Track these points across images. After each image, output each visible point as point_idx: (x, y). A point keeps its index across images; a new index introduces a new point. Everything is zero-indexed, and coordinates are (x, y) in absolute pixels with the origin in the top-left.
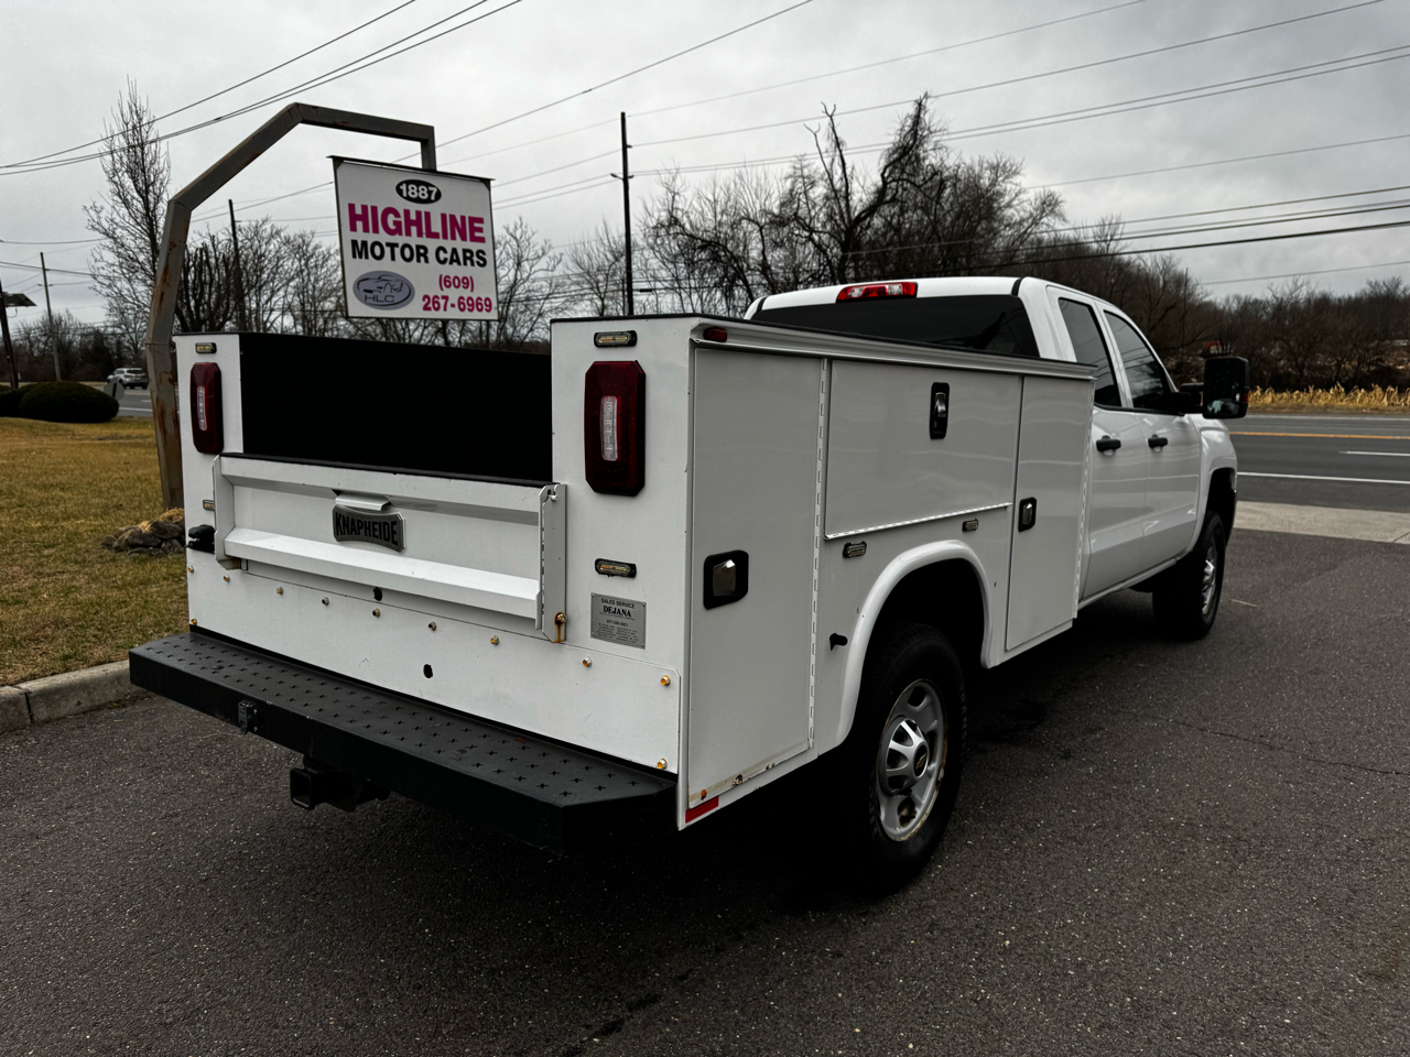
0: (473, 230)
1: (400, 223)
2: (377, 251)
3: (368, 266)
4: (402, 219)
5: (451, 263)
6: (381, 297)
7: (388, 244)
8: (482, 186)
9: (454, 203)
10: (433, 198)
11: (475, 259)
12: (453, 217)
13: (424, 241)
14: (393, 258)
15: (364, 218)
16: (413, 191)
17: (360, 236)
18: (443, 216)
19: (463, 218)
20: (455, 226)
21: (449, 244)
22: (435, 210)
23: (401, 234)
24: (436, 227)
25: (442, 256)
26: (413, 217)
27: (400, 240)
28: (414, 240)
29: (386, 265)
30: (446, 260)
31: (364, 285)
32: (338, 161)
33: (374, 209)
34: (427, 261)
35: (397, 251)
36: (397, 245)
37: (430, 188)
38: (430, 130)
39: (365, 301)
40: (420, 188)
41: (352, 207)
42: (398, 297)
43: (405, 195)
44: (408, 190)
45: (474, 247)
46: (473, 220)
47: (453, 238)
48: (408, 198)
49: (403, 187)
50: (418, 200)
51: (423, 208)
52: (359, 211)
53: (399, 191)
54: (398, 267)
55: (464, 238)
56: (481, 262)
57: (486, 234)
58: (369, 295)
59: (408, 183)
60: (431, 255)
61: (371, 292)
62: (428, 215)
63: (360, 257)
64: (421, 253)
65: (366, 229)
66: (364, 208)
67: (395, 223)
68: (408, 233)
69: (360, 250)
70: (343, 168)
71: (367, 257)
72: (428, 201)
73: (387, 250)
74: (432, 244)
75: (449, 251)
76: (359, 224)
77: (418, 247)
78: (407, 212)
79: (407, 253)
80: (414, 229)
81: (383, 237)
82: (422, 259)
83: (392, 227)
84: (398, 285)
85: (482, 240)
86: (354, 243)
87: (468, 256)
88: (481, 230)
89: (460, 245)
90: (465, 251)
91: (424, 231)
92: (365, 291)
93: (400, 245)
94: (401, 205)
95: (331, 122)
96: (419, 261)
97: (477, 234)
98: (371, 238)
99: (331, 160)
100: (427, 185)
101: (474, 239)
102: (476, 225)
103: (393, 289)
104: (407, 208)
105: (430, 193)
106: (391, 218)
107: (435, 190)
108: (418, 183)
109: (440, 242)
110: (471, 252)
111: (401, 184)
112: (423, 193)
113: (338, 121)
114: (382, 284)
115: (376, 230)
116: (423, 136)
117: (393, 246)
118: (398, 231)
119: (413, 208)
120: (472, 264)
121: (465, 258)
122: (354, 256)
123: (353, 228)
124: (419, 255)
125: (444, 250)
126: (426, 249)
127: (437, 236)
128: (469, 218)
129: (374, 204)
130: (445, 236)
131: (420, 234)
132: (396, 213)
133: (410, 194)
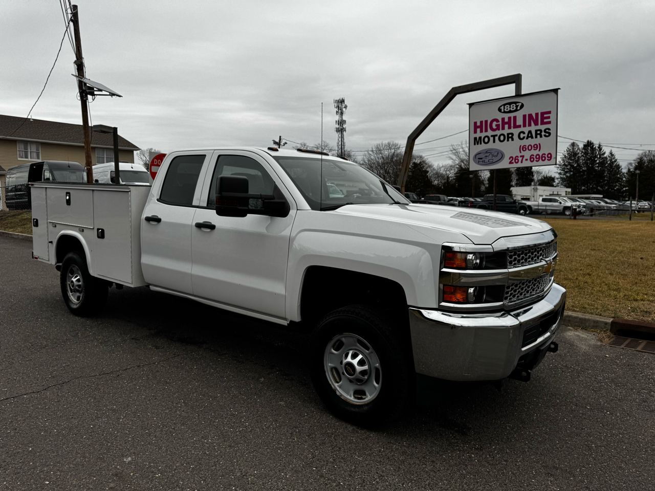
0: (543, 118)
1: (499, 125)
2: (486, 140)
3: (483, 147)
4: (500, 123)
5: (527, 138)
6: (486, 160)
7: (492, 136)
8: (553, 94)
9: (532, 107)
10: (519, 108)
11: (543, 133)
12: (530, 116)
13: (512, 130)
14: (494, 142)
15: (481, 127)
16: (507, 108)
17: (478, 135)
18: (524, 116)
19: (537, 114)
20: (530, 119)
21: (526, 130)
22: (519, 115)
23: (499, 130)
24: (520, 122)
25: (522, 135)
26: (506, 120)
27: (498, 133)
28: (506, 131)
29: (491, 145)
30: (524, 137)
31: (478, 157)
32: (471, 105)
33: (486, 122)
34: (513, 140)
37: (517, 104)
38: (520, 76)
39: (478, 163)
40: (511, 106)
41: (475, 123)
42: (495, 159)
43: (503, 111)
44: (504, 108)
45: (543, 127)
46: (543, 114)
47: (530, 125)
48: (505, 112)
49: (502, 108)
50: (510, 112)
51: (512, 115)
52: (478, 124)
53: (500, 110)
54: (498, 145)
55: (536, 124)
56: (547, 135)
57: (552, 119)
58: (480, 160)
59: (504, 105)
60: (516, 137)
61: (481, 159)
62: (515, 118)
63: (478, 144)
64: (510, 137)
65: (481, 131)
66: (481, 122)
67: (496, 125)
68: (503, 128)
69: (477, 141)
70: (473, 107)
71: (481, 144)
72: (516, 110)
73: (492, 139)
74: (516, 132)
75: (527, 133)
76: (478, 130)
77: (508, 134)
78: (503, 119)
79: (502, 138)
80: (506, 126)
81: (490, 133)
82: (510, 139)
83: (494, 127)
84: (496, 154)
85: (549, 123)
86: (475, 139)
87: (538, 133)
88: (549, 118)
89: (533, 128)
90: (536, 131)
91: (512, 125)
92: (479, 159)
93: (498, 135)
94: (500, 116)
95: (466, 90)
96: (508, 140)
97: (545, 120)
98: (483, 135)
99: (468, 106)
100: (515, 103)
101: (543, 123)
102: (545, 116)
103: (493, 156)
104: (503, 117)
105: (517, 106)
106: (495, 123)
107: (520, 104)
108: (510, 104)
109: (522, 129)
110: (541, 131)
111: (501, 106)
112: (513, 107)
113: (469, 89)
114: (488, 154)
115: (486, 131)
116: (516, 79)
117: (494, 136)
118: (498, 128)
119: (506, 116)
120: (541, 137)
121: (536, 134)
122: (475, 144)
123: (475, 132)
124: (508, 138)
125: (524, 133)
126: (512, 134)
127: (519, 126)
128: (541, 113)
129: (486, 119)
130: (525, 126)
131: (510, 128)
132: (497, 121)
133: (506, 110)
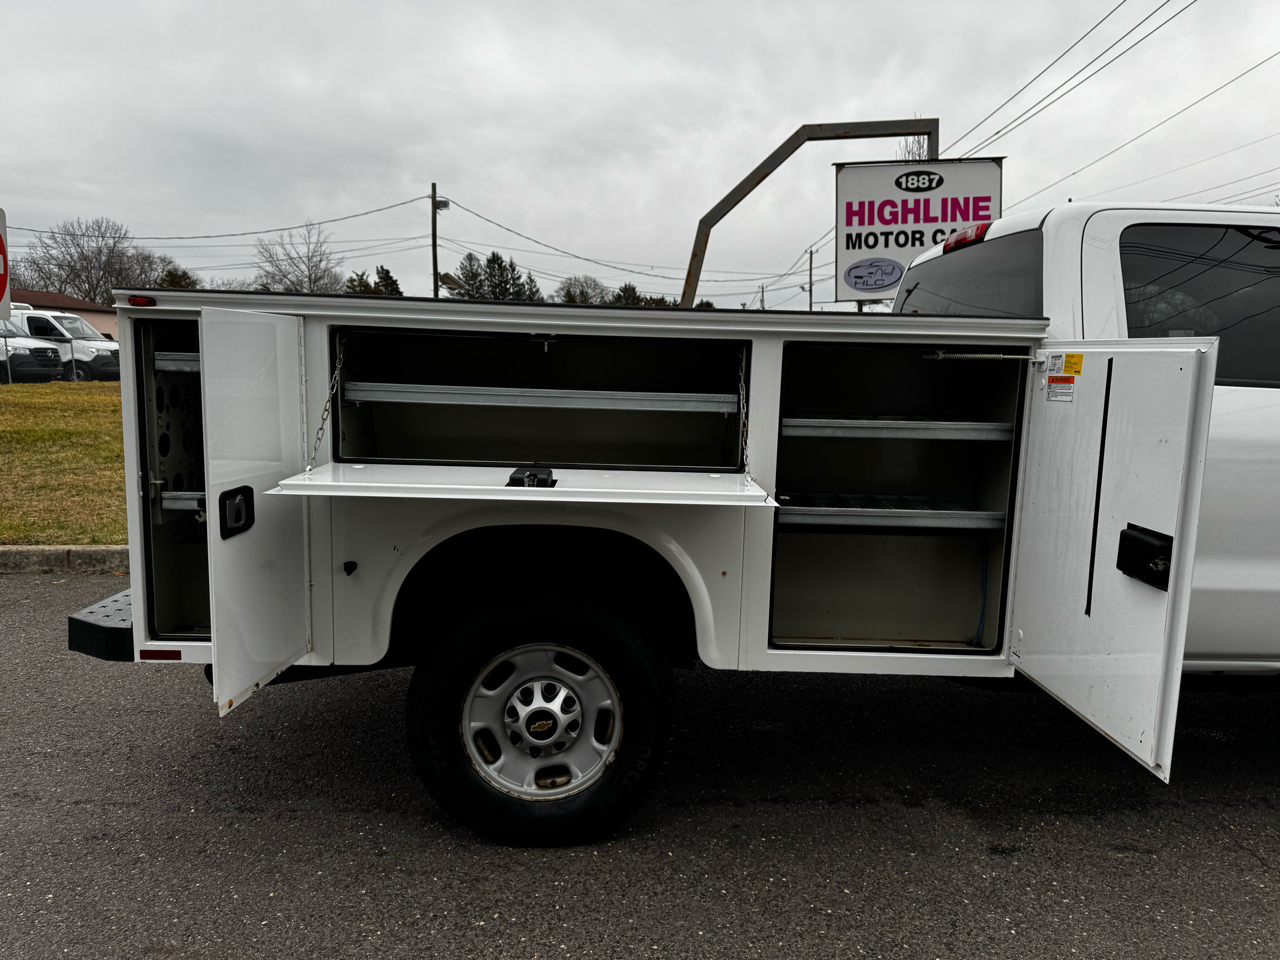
0: (977, 209)
1: (897, 212)
2: (871, 240)
3: (863, 254)
4: (899, 209)
6: (871, 281)
7: (882, 234)
8: (994, 165)
9: (958, 186)
10: (934, 185)
12: (955, 201)
13: (922, 226)
14: (887, 245)
15: (860, 213)
16: (913, 182)
17: (855, 229)
18: (944, 201)
19: (966, 200)
20: (955, 208)
21: (948, 226)
22: (935, 197)
23: (896, 222)
24: (936, 210)
25: (940, 237)
26: (911, 205)
27: (895, 228)
28: (910, 227)
29: (880, 252)
31: (855, 273)
32: (840, 167)
33: (871, 204)
34: (922, 244)
35: (892, 239)
36: (892, 233)
37: (932, 177)
38: (935, 122)
39: (855, 286)
40: (921, 178)
41: (849, 205)
42: (888, 280)
43: (904, 186)
44: (907, 181)
46: (977, 200)
47: (954, 219)
48: (908, 189)
49: (903, 180)
50: (918, 189)
51: (922, 196)
52: (856, 207)
53: (898, 184)
54: (893, 253)
55: (965, 218)
58: (859, 280)
59: (908, 175)
60: (928, 239)
61: (861, 277)
62: (927, 202)
63: (854, 247)
64: (917, 238)
65: (861, 223)
66: (862, 204)
67: (891, 213)
68: (905, 221)
69: (853, 242)
70: (844, 171)
71: (860, 247)
72: (930, 188)
73: (882, 239)
74: (928, 229)
75: (948, 233)
76: (856, 219)
77: (914, 233)
78: (905, 203)
79: (902, 239)
80: (911, 217)
81: (878, 227)
82: (917, 243)
83: (887, 216)
84: (889, 269)
85: (988, 218)
86: (849, 236)
88: (987, 208)
89: (960, 225)
91: (922, 216)
92: (856, 277)
93: (895, 233)
94: (898, 196)
95: (834, 135)
96: (913, 245)
97: (981, 213)
98: (865, 230)
99: (834, 167)
100: (929, 174)
101: (978, 218)
102: (981, 204)
103: (884, 273)
104: (905, 198)
105: (931, 181)
106: (888, 210)
107: (937, 177)
108: (918, 174)
109: (939, 225)
111: (901, 177)
112: (924, 181)
113: (840, 133)
114: (873, 270)
115: (871, 222)
116: (928, 129)
117: (887, 235)
118: (894, 220)
119: (911, 197)
122: (848, 248)
123: (849, 223)
124: (914, 240)
125: (943, 233)
126: (922, 234)
127: (935, 220)
128: (975, 199)
129: (871, 200)
130: (944, 219)
131: (917, 220)
132: (893, 204)
133: (910, 185)
